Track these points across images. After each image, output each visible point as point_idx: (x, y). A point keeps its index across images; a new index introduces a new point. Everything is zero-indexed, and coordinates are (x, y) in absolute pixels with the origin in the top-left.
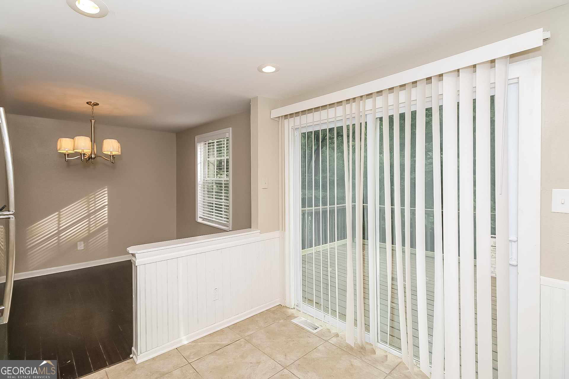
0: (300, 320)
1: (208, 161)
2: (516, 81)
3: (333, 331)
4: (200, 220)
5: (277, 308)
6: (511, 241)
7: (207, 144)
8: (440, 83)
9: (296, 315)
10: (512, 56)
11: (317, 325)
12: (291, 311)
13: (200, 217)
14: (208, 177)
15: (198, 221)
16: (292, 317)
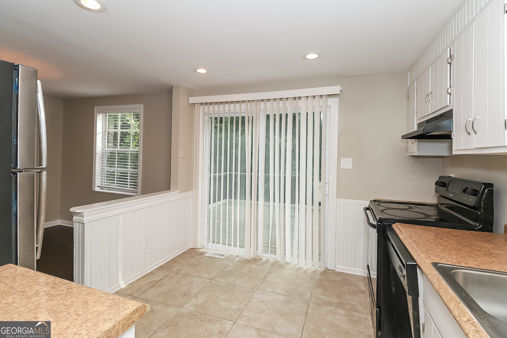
0: (210, 253)
1: (108, 132)
2: (330, 107)
3: (235, 254)
4: (97, 189)
5: (190, 250)
6: (326, 183)
7: (108, 116)
8: (299, 101)
9: (206, 252)
10: (328, 95)
11: (223, 254)
12: (201, 250)
13: (98, 186)
14: (107, 147)
15: (96, 190)
16: (203, 253)
